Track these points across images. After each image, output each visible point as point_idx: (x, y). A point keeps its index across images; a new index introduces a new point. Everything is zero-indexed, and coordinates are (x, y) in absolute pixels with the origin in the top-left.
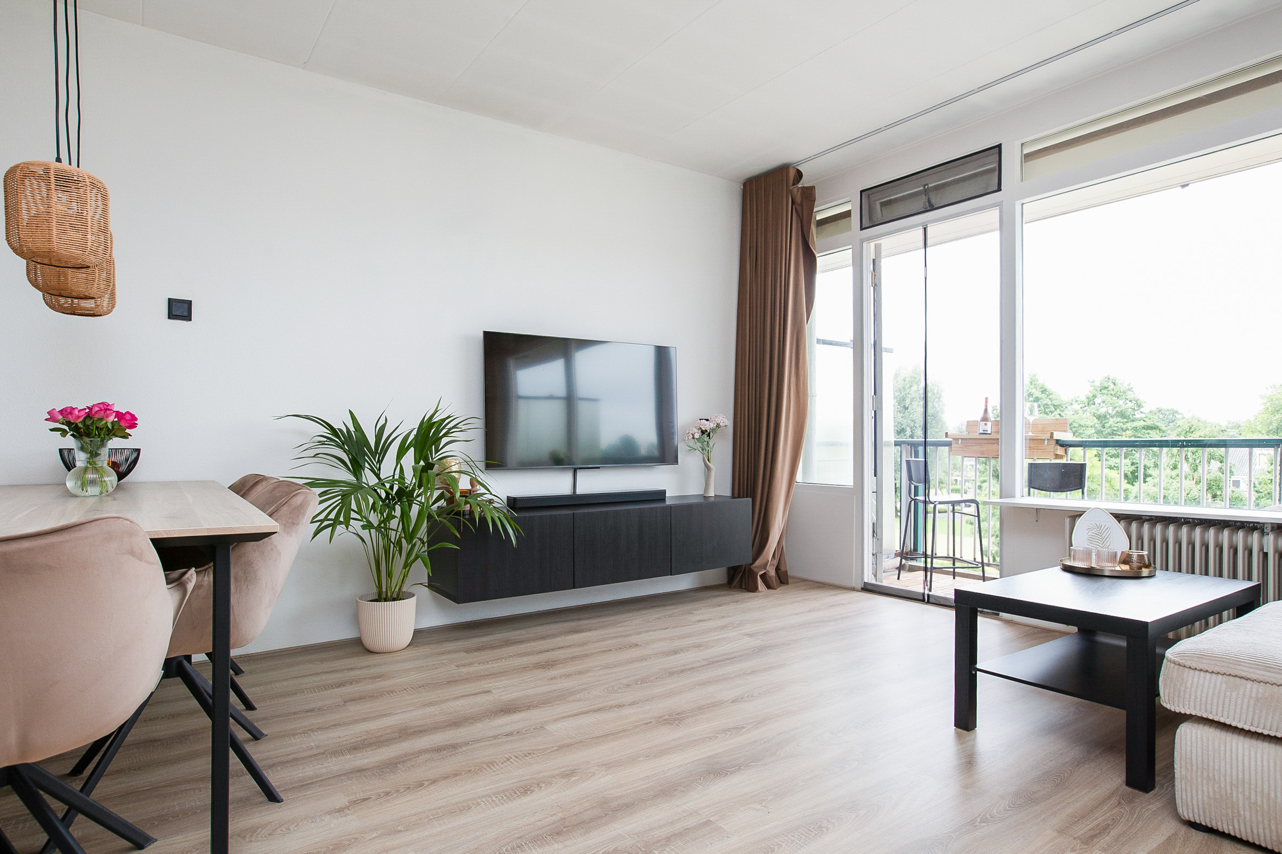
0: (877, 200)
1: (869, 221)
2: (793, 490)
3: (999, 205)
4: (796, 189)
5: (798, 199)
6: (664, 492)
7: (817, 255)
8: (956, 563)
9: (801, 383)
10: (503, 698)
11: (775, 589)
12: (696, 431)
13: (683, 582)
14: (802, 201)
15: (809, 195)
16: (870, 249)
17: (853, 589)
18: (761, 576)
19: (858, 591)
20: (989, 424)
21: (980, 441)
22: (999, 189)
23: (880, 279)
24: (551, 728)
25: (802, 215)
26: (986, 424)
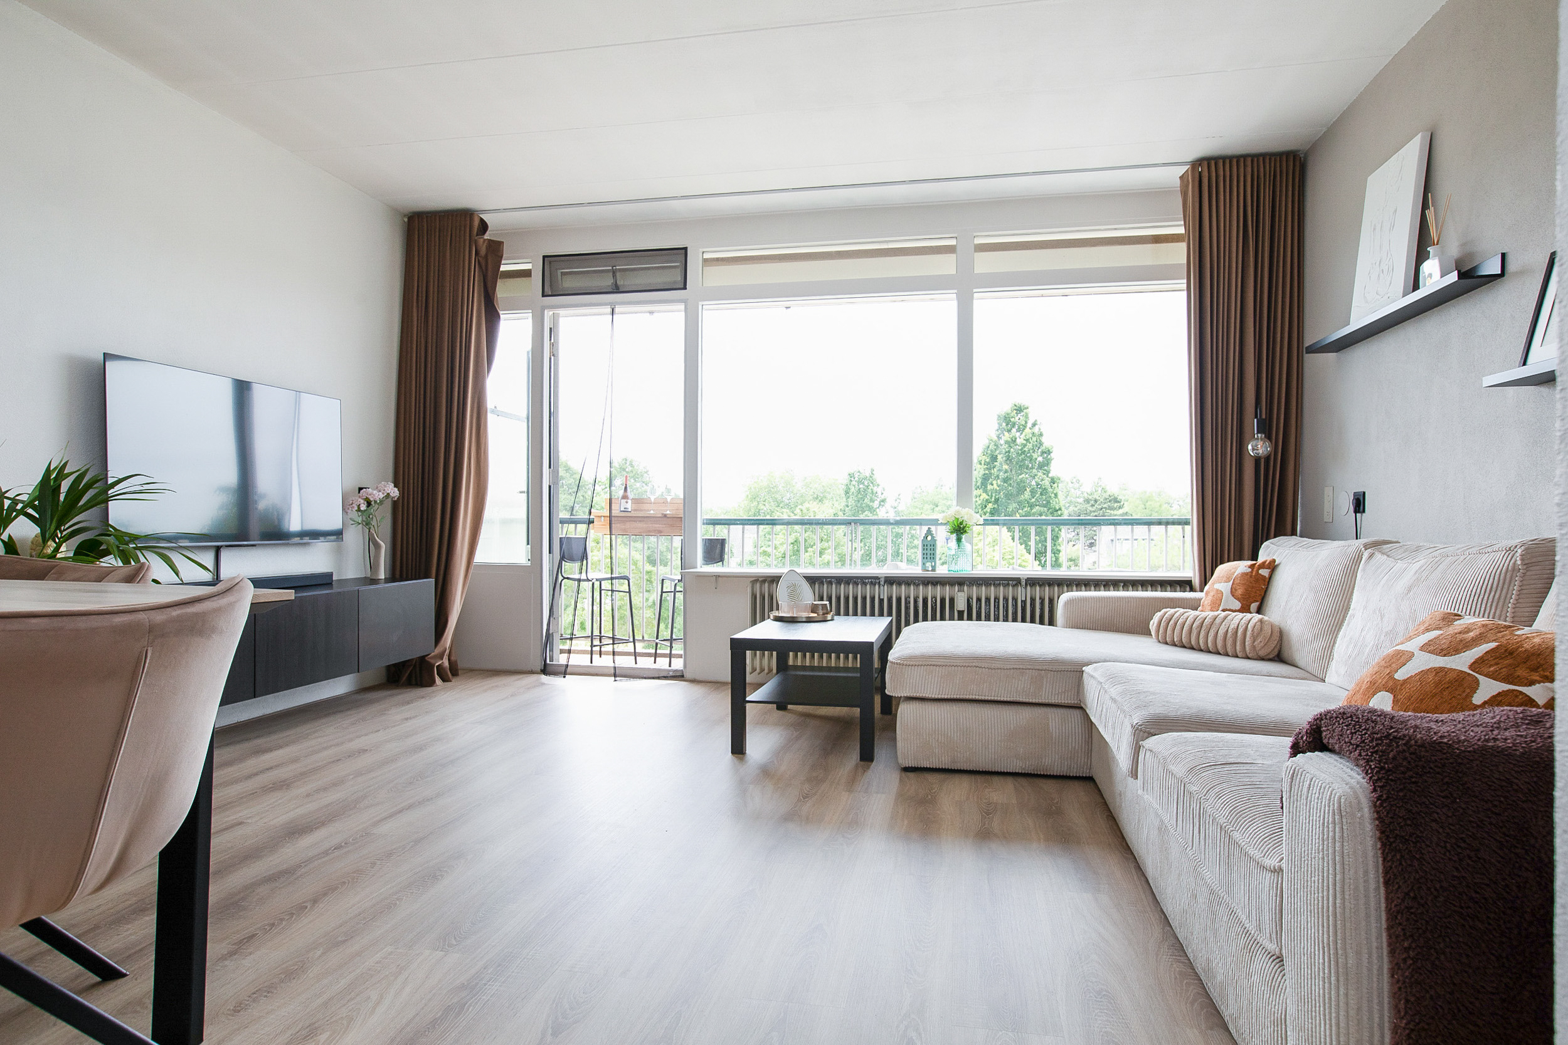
0: (560, 269)
1: (552, 288)
2: (471, 571)
3: (685, 301)
4: (482, 240)
5: (483, 251)
6: (330, 575)
7: (501, 312)
8: (602, 641)
9: (482, 451)
10: (272, 823)
11: (451, 681)
12: (362, 501)
13: (339, 687)
14: (486, 255)
15: (496, 250)
16: (548, 314)
17: (532, 672)
18: (438, 666)
19: (537, 673)
20: (630, 501)
21: (624, 519)
22: (685, 288)
23: (557, 349)
24: (384, 828)
25: (487, 270)
26: (627, 502)
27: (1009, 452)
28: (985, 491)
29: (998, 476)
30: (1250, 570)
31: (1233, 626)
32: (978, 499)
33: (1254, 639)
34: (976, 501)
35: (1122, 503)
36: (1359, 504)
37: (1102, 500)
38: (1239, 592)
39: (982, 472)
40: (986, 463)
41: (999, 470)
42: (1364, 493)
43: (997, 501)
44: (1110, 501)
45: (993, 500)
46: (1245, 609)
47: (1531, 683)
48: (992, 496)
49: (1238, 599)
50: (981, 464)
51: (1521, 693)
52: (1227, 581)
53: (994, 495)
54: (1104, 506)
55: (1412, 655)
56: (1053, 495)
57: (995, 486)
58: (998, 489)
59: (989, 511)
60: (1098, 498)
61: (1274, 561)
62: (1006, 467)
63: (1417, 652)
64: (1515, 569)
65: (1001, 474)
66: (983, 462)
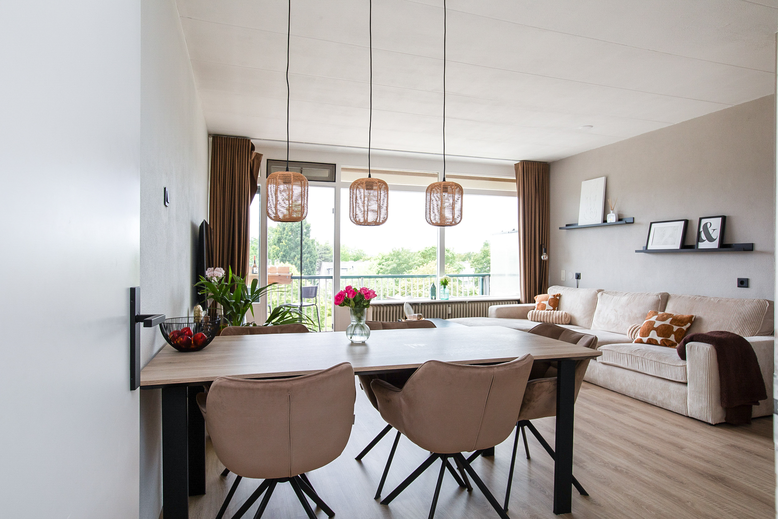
3: (334, 187)
15: (258, 158)
22: (335, 181)
27: (292, 226)
28: (279, 246)
29: (286, 238)
30: (553, 297)
31: (557, 315)
32: (274, 250)
33: (565, 319)
34: (273, 251)
35: (330, 251)
36: (578, 277)
37: (321, 249)
38: (552, 304)
39: (278, 236)
40: (281, 232)
41: (287, 235)
42: (580, 273)
43: (285, 251)
44: (325, 250)
45: (283, 250)
46: (554, 309)
47: (683, 326)
48: (282, 248)
49: (551, 306)
50: (277, 232)
51: (682, 328)
52: (547, 300)
53: (283, 248)
54: (322, 252)
55: (655, 322)
56: (313, 249)
57: (284, 243)
58: (285, 244)
59: (281, 255)
60: (319, 248)
61: (560, 294)
62: (290, 233)
63: (656, 321)
64: (659, 300)
65: (288, 236)
66: (278, 231)
